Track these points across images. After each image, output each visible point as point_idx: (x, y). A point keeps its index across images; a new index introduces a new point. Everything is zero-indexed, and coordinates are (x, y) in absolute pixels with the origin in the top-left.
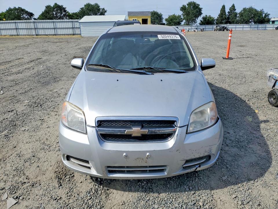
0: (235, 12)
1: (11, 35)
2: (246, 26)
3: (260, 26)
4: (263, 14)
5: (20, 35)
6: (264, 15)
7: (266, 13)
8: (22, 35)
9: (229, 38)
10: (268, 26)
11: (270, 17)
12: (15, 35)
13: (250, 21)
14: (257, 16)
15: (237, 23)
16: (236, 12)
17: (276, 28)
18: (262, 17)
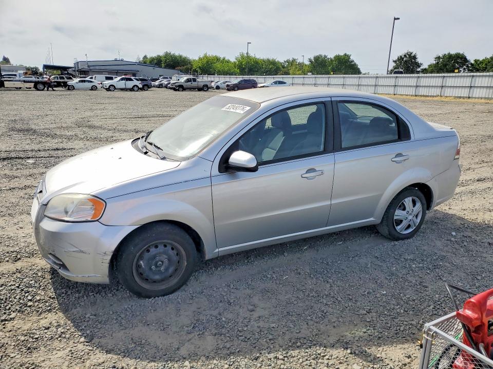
1: (455, 97)
5: (472, 98)
8: (475, 98)
12: (464, 98)
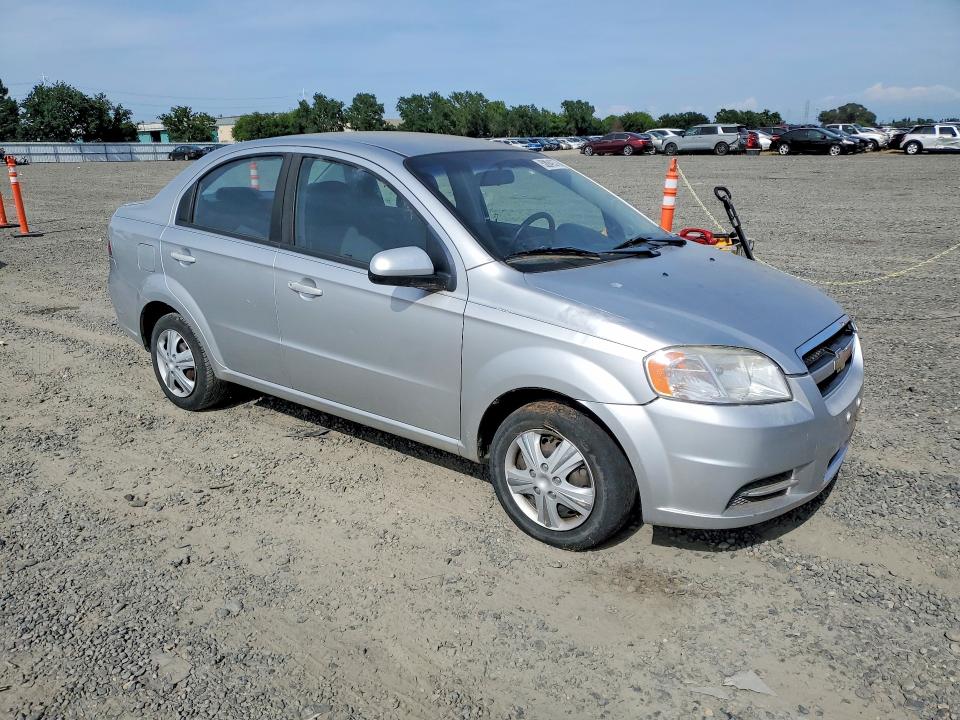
0: (6, 98)
2: (63, 148)
3: (113, 148)
4: (109, 108)
6: (112, 114)
7: (116, 105)
9: (13, 180)
10: (138, 149)
11: (134, 120)
13: (73, 130)
14: (91, 116)
15: (29, 136)
16: (12, 99)
17: (170, 154)
18: (110, 121)
